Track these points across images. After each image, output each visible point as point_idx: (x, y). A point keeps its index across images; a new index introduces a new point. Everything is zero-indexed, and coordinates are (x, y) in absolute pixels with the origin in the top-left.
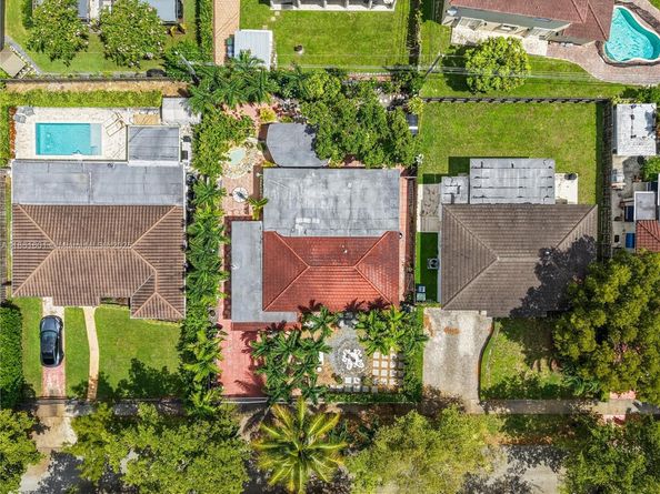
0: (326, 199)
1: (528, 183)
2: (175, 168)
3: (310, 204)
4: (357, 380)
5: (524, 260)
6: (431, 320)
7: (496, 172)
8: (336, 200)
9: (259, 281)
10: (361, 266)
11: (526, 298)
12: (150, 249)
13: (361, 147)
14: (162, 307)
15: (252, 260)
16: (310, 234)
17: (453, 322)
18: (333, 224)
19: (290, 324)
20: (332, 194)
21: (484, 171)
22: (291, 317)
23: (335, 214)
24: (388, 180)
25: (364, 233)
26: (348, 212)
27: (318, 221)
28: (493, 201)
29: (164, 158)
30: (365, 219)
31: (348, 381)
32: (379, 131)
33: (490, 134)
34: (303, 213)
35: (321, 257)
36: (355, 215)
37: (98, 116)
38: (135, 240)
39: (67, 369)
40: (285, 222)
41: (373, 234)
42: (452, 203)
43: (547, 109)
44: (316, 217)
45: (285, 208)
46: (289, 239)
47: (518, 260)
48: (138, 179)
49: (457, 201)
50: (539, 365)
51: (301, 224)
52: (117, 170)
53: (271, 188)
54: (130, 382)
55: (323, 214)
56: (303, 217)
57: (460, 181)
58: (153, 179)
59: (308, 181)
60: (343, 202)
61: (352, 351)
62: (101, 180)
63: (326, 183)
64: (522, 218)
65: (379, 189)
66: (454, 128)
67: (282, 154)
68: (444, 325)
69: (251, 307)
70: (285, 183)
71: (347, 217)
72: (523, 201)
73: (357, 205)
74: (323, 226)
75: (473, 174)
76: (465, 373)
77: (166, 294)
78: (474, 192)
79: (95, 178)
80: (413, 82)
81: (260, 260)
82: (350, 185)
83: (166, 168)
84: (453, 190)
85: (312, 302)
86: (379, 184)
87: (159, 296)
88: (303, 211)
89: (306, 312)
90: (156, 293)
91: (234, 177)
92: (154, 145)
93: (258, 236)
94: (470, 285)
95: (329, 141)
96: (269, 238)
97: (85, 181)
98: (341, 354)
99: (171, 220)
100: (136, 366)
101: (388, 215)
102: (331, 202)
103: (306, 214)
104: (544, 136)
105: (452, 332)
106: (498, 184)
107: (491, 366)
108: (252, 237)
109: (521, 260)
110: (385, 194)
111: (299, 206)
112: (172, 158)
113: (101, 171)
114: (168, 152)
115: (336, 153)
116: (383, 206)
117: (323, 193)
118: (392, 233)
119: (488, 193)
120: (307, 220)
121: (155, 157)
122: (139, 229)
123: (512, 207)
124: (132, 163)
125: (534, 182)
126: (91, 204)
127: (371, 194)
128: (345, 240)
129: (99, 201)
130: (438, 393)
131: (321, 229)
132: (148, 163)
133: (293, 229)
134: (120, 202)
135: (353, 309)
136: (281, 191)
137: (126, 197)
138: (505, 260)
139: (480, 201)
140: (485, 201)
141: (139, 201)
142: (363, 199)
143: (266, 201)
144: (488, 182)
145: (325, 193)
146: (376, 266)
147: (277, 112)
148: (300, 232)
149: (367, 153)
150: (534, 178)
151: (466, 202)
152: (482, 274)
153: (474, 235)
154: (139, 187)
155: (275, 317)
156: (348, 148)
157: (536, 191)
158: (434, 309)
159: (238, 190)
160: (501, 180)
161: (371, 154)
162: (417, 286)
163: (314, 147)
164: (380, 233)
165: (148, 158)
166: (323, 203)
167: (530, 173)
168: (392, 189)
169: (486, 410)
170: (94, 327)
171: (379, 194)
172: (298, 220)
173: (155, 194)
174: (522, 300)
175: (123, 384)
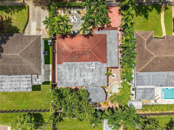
0: (84, 75)
1: (9, 83)
2: (138, 85)
3: (90, 74)
4: (72, 12)
5: (9, 54)
6: (46, 33)
7: (22, 86)
8: (81, 75)
9: (108, 45)
10: (71, 51)
11: (7, 40)
12: (148, 56)
13: (72, 95)
14: (143, 35)
15: (111, 53)
16: (90, 63)
17: (38, 33)
18: (81, 67)
19: (96, 30)
20: (82, 77)
21: (26, 87)
22: (96, 32)
23: (81, 70)
24: (62, 83)
25: (70, 63)
26: (76, 71)
27: (87, 68)
28: (23, 76)
29: (142, 89)
30: (70, 68)
31: (75, 12)
32: (65, 102)
33: (27, 99)
34: (93, 70)
35: (86, 54)
36: (73, 70)
37: (162, 101)
38: (154, 59)
39: (171, 15)
40: (99, 67)
41: (67, 63)
42: (38, 75)
43: (8, 108)
44: (88, 69)
45: (99, 72)
46: (97, 60)
47: (11, 54)
48: (151, 81)
49: (36, 76)
50: (6, 18)
51: (93, 66)
52: (159, 84)
53: (104, 79)
54: (149, 11)
55: (85, 70)
56: (93, 69)
57: (35, 83)
58: (146, 81)
59: (91, 82)
60: (78, 74)
61: (74, 22)
62: (165, 81)
63: (84, 81)
64: (11, 70)
65: (65, 79)
66: (40, 100)
67: (100, 91)
68: (42, 32)
69: (111, 36)
70: (99, 81)
71: (76, 69)
72: (11, 76)
73: (73, 74)
74: (85, 66)
75: (31, 86)
76: (34, 15)
77: (142, 40)
78: (30, 79)
79: (167, 81)
80: (53, 118)
81: (108, 53)
82: (76, 81)
83: (142, 85)
84: (38, 80)
85: (88, 38)
86: (65, 81)
87: (144, 39)
88: (93, 71)
89: (91, 34)
90: (146, 40)
91: (116, 82)
92: (146, 93)
93: (109, 62)
94: (30, 45)
95: (84, 97)
96: (105, 61)
97: (170, 80)
98: (78, 21)
99: (140, 67)
100: (146, 17)
101: (61, 70)
102: (82, 74)
103: (91, 70)
104: (8, 99)
105: (39, 29)
106: (21, 82)
107: (24, 17)
108: (111, 61)
109: (10, 54)
110: (63, 78)
111: (94, 72)
112: (139, 89)
113: (165, 84)
114: (141, 91)
115: (81, 92)
116: (63, 74)
117: (86, 78)
118: (60, 64)
119: (24, 79)
120: (91, 68)
121: (145, 89)
122: (152, 63)
123: (15, 74)
124: (153, 87)
125: (8, 83)
126: (168, 72)
127: (68, 78)
128: (77, 61)
129: (165, 73)
130: (42, 8)
131: (86, 65)
132: (148, 87)
133: (96, 64)
134: (158, 73)
135: (73, 35)
136: (100, 78)
137: (156, 75)
138: (16, 54)
139: (27, 76)
140: (25, 76)
141: (151, 73)
142: (71, 76)
143: (106, 74)
144: (25, 83)
145: (85, 78)
146: (65, 51)
147: (100, 105)
148: (94, 63)
149: (69, 93)
150: (8, 85)
151: (33, 76)
152: (25, 48)
153: (28, 63)
154: (151, 78)
155: (102, 32)
156: (76, 95)
157: (7, 80)
158: (45, 37)
159: (114, 78)
160: (20, 84)
161: (68, 93)
162: (51, 45)
163: (89, 94)
164: (64, 63)
165: (148, 89)
166: (85, 74)
167: (9, 87)
168: (60, 80)
169: (24, 2)
170: (163, 29)
171: (65, 78)
172: (94, 68)
173: (146, 76)
174: (9, 40)
175: (151, 10)
